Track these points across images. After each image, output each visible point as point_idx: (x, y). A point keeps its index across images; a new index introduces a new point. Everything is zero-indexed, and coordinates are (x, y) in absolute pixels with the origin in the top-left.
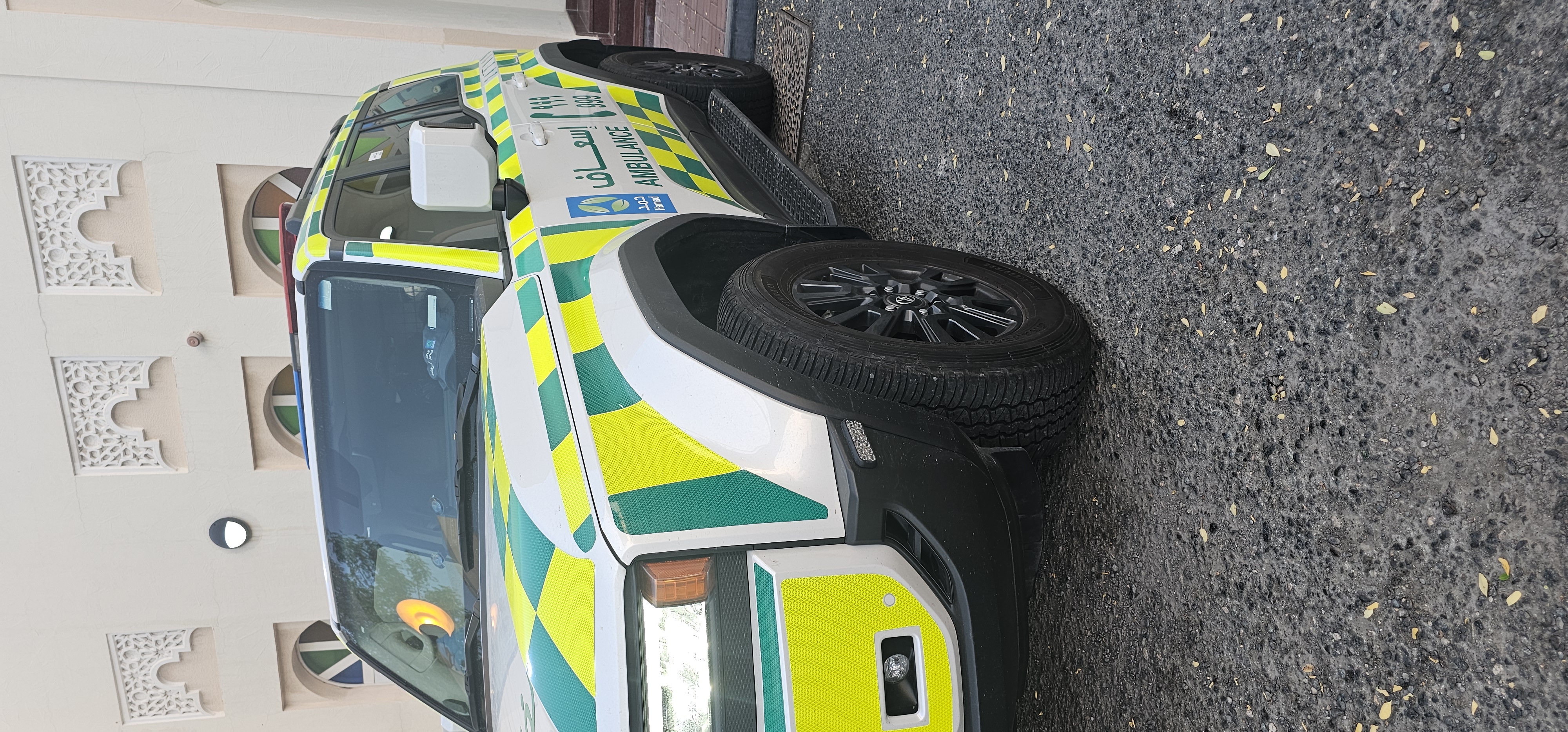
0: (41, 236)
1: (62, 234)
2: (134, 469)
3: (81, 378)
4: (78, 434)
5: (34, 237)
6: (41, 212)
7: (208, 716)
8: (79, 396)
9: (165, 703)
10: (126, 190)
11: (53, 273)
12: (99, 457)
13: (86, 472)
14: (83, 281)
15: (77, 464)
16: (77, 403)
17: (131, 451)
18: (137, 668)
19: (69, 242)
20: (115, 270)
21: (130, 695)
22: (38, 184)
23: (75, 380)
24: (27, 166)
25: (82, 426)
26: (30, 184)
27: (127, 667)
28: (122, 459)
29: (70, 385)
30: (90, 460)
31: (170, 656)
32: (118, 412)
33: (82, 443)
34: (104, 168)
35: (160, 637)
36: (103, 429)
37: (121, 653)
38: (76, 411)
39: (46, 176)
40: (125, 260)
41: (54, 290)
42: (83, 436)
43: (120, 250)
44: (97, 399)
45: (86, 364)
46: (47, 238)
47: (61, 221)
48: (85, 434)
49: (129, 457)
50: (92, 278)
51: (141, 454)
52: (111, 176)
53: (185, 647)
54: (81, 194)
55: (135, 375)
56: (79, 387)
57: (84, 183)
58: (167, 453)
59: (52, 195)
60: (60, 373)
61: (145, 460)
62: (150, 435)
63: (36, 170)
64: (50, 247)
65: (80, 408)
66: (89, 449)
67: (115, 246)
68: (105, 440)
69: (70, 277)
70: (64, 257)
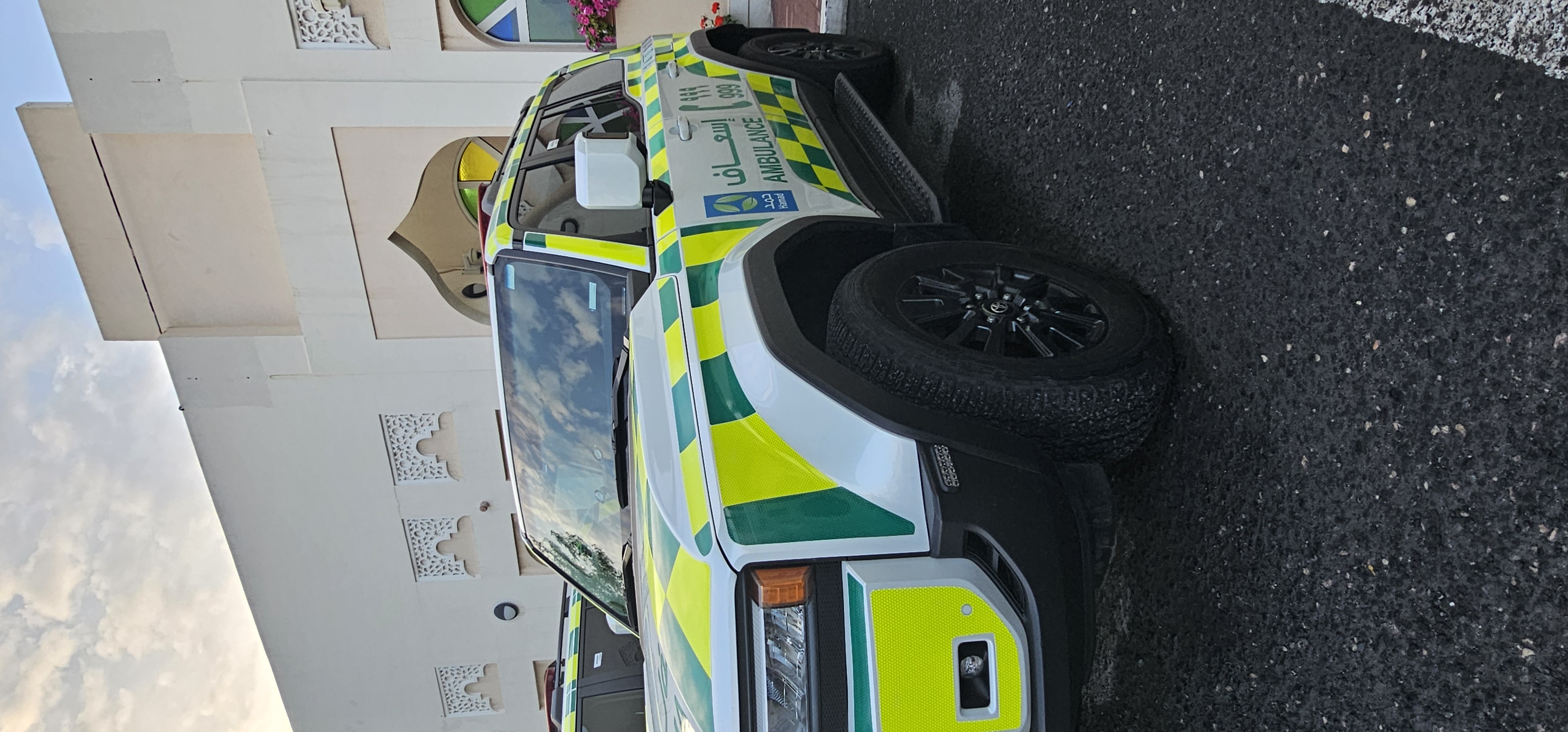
0: (395, 455)
1: (407, 452)
2: (450, 577)
3: (419, 529)
4: (417, 559)
5: (392, 455)
6: (395, 442)
7: (494, 713)
8: (417, 538)
9: (469, 705)
10: (443, 426)
11: (402, 474)
12: (429, 570)
13: (422, 579)
14: (419, 477)
15: (417, 576)
16: (417, 542)
17: (448, 567)
18: (452, 686)
19: (411, 457)
20: (437, 470)
21: (449, 700)
22: (393, 427)
23: (415, 530)
24: (387, 418)
25: (419, 555)
26: (389, 428)
27: (447, 685)
28: (443, 572)
29: (413, 533)
30: (424, 573)
31: (472, 679)
32: (440, 546)
33: (419, 563)
34: (430, 416)
35: (466, 669)
36: (431, 556)
37: (443, 677)
38: (415, 546)
39: (398, 422)
40: (443, 464)
41: (403, 482)
42: (420, 559)
43: (440, 458)
44: (428, 540)
45: (422, 521)
46: (398, 456)
47: (406, 446)
49: (447, 570)
50: (424, 474)
51: (453, 569)
52: (435, 420)
53: (481, 674)
54: (418, 431)
55: (449, 525)
56: (418, 534)
57: (419, 424)
58: (468, 567)
59: (400, 432)
60: (407, 526)
61: (455, 572)
62: (458, 558)
63: (392, 419)
64: (400, 460)
65: (418, 545)
66: (424, 567)
67: (437, 457)
68: (433, 562)
69: (412, 476)
70: (408, 465)
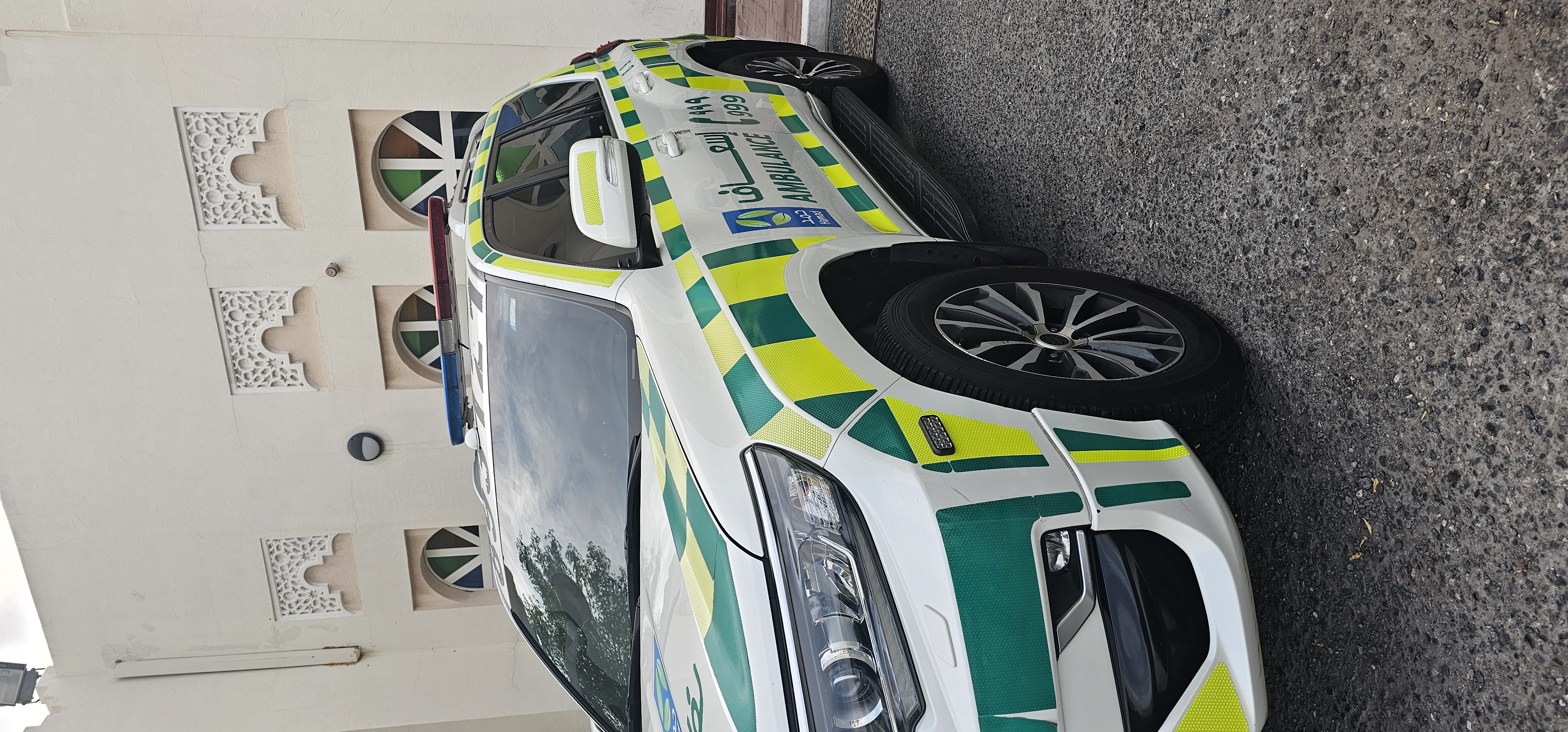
0: (199, 180)
1: (217, 177)
2: (283, 389)
3: (236, 307)
4: (234, 358)
5: (194, 180)
6: (199, 158)
7: (348, 614)
8: (234, 324)
9: (311, 602)
10: (272, 136)
11: (210, 213)
12: (252, 378)
13: (241, 392)
14: (236, 220)
15: (234, 385)
16: (232, 330)
17: (279, 373)
18: (287, 570)
19: (224, 185)
21: (282, 595)
22: (196, 132)
23: (231, 309)
24: (187, 116)
25: (237, 350)
26: (189, 133)
27: (279, 570)
28: (272, 380)
29: (227, 314)
30: (244, 381)
31: (316, 559)
32: (267, 337)
33: (237, 366)
34: (251, 116)
35: (306, 543)
36: (255, 354)
37: (273, 557)
38: (231, 337)
39: (203, 125)
40: (271, 201)
41: (212, 226)
42: (238, 360)
43: (267, 191)
44: (250, 326)
45: (240, 295)
46: (204, 181)
47: (216, 166)
48: (240, 357)
49: (278, 378)
50: (244, 216)
51: (288, 376)
52: (258, 124)
53: (328, 551)
54: (233, 141)
55: (281, 304)
56: (235, 315)
57: (235, 130)
58: (310, 375)
59: (208, 143)
60: (218, 302)
61: (291, 381)
62: (295, 358)
63: (193, 121)
64: (207, 189)
65: (235, 334)
66: (244, 372)
67: (262, 188)
68: (257, 364)
69: (225, 216)
70: (220, 198)
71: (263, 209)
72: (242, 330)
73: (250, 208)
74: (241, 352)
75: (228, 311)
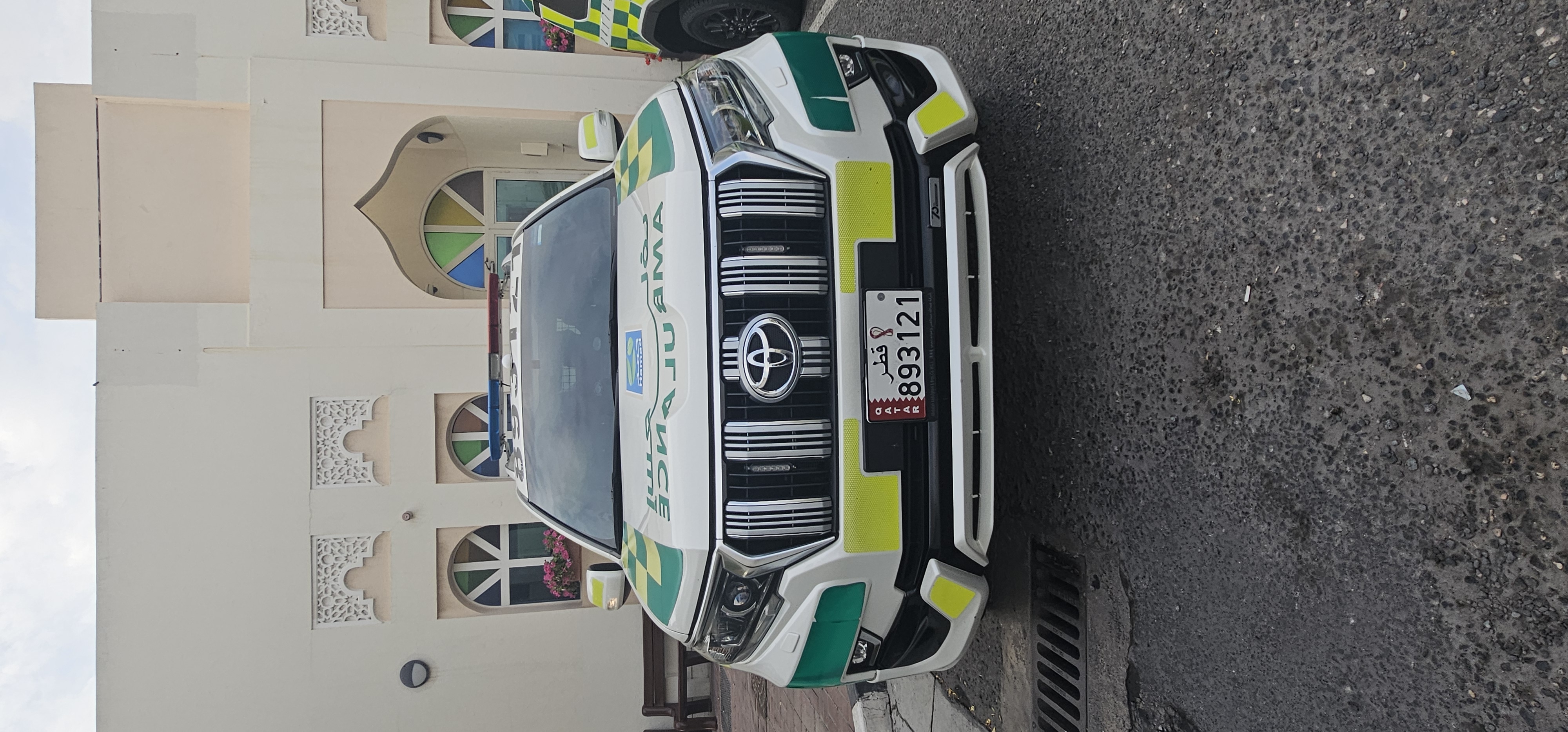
0: (319, 451)
1: (332, 448)
2: (354, 622)
3: (329, 552)
4: (319, 597)
5: (315, 451)
6: (321, 434)
8: (325, 566)
10: (377, 417)
11: (322, 476)
12: (331, 614)
13: (320, 627)
14: (340, 480)
15: (315, 621)
16: (322, 572)
17: (353, 608)
19: (336, 454)
22: (323, 415)
23: (324, 553)
24: (319, 404)
25: (323, 590)
26: (318, 416)
28: (347, 615)
29: (320, 558)
30: (324, 617)
32: (349, 578)
33: (321, 603)
34: (364, 403)
36: (336, 592)
38: (320, 578)
39: (329, 410)
40: (369, 465)
41: (322, 486)
42: (322, 598)
43: (367, 458)
44: (336, 568)
45: (333, 541)
46: (322, 452)
47: (333, 439)
48: (325, 596)
49: (351, 613)
50: (346, 477)
51: (359, 611)
52: (368, 408)
54: (348, 421)
55: (364, 547)
56: (326, 560)
57: (351, 413)
58: (377, 608)
59: (330, 423)
60: (315, 548)
61: (362, 616)
62: (368, 595)
63: (323, 406)
64: (323, 457)
65: (324, 575)
66: (325, 608)
67: (364, 455)
68: (337, 601)
69: (332, 478)
70: (331, 464)
71: (362, 471)
72: (330, 571)
73: (352, 471)
74: (326, 592)
75: (321, 556)
